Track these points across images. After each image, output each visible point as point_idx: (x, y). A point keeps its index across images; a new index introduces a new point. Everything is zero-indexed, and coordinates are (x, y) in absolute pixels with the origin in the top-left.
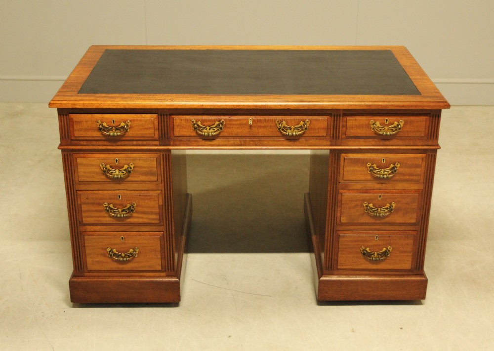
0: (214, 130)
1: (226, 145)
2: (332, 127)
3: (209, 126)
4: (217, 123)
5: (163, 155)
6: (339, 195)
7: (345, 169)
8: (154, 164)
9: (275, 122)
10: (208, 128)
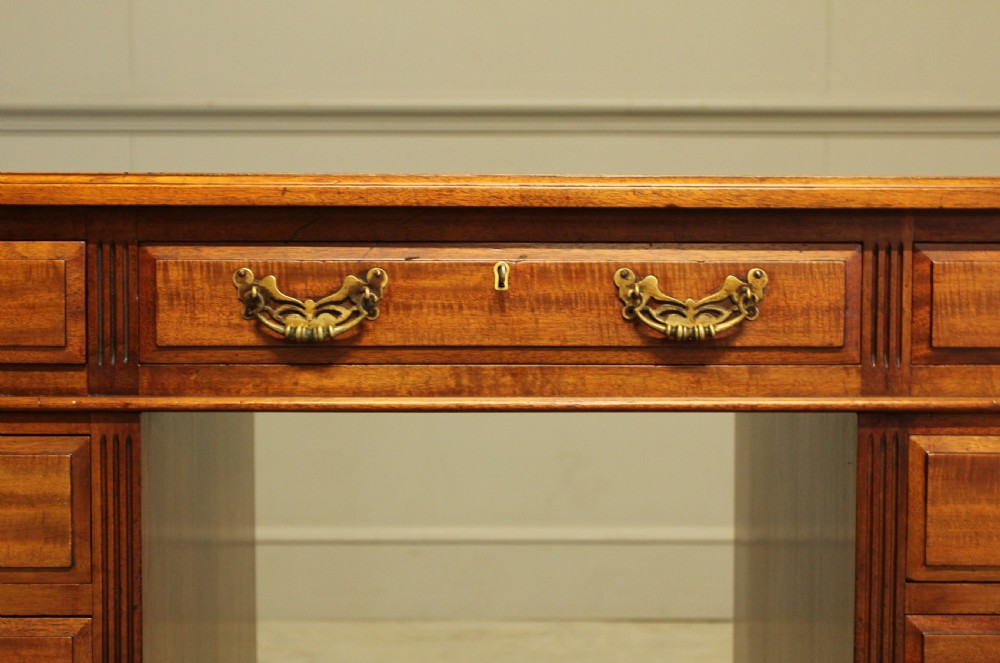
0: (337, 314)
1: (391, 393)
2: (867, 304)
3: (316, 299)
4: (353, 279)
5: (104, 440)
6: (910, 643)
7: (931, 510)
8: (61, 483)
9: (611, 276)
10: (310, 304)
